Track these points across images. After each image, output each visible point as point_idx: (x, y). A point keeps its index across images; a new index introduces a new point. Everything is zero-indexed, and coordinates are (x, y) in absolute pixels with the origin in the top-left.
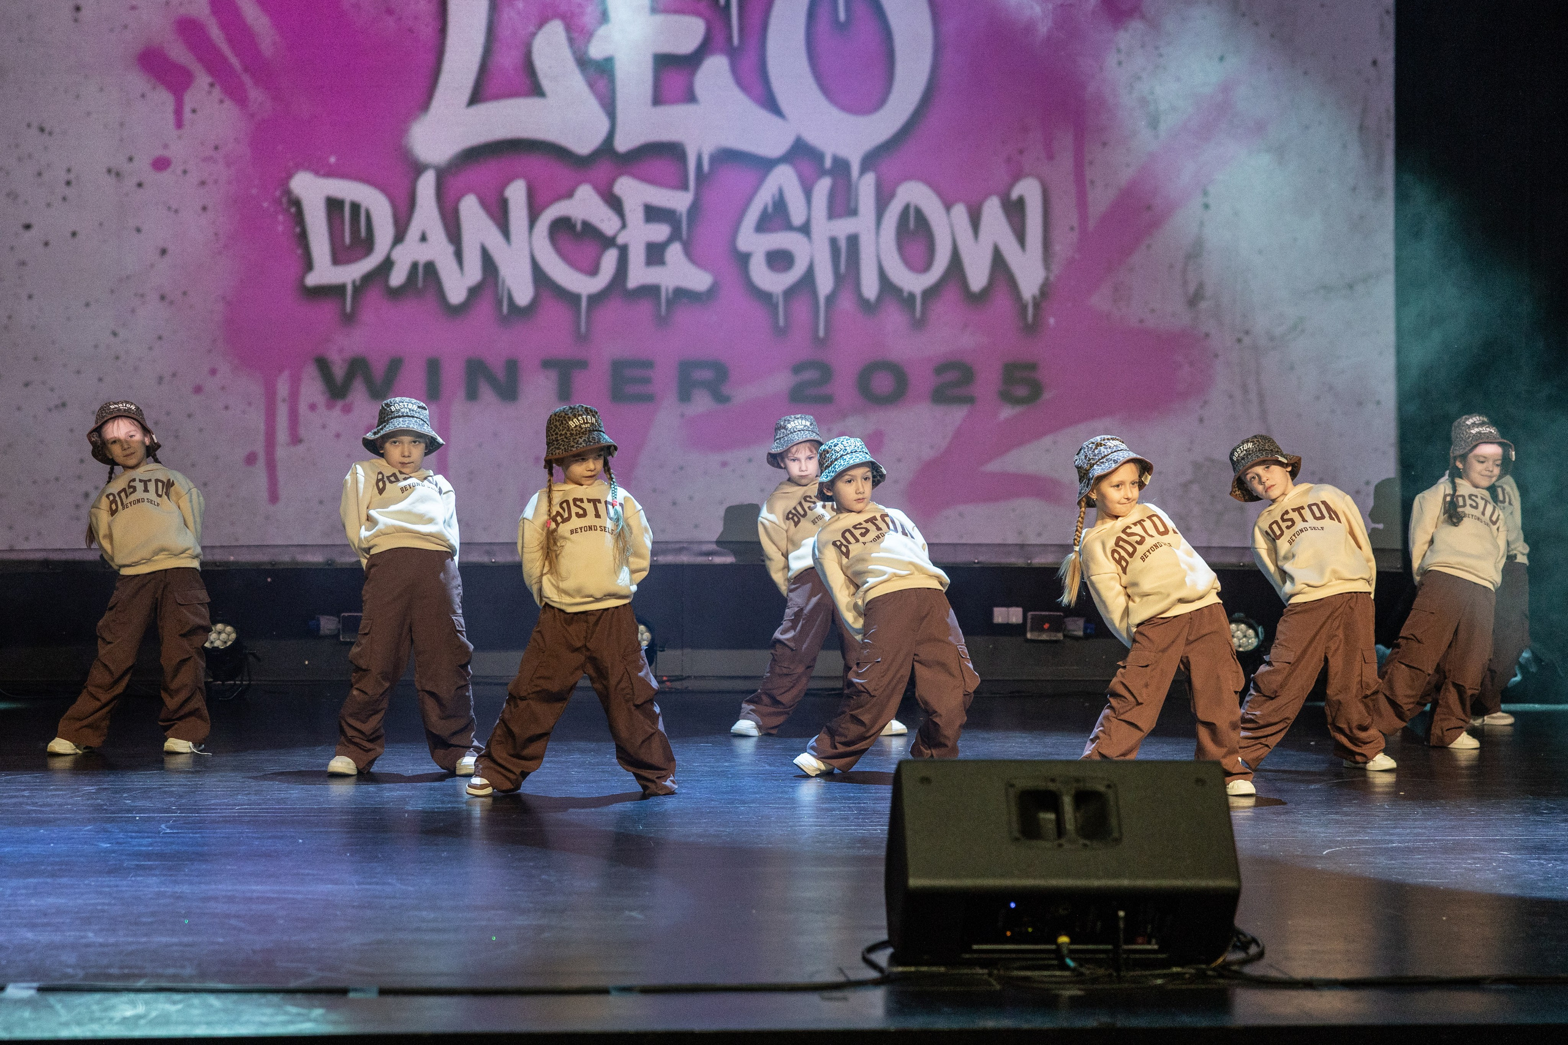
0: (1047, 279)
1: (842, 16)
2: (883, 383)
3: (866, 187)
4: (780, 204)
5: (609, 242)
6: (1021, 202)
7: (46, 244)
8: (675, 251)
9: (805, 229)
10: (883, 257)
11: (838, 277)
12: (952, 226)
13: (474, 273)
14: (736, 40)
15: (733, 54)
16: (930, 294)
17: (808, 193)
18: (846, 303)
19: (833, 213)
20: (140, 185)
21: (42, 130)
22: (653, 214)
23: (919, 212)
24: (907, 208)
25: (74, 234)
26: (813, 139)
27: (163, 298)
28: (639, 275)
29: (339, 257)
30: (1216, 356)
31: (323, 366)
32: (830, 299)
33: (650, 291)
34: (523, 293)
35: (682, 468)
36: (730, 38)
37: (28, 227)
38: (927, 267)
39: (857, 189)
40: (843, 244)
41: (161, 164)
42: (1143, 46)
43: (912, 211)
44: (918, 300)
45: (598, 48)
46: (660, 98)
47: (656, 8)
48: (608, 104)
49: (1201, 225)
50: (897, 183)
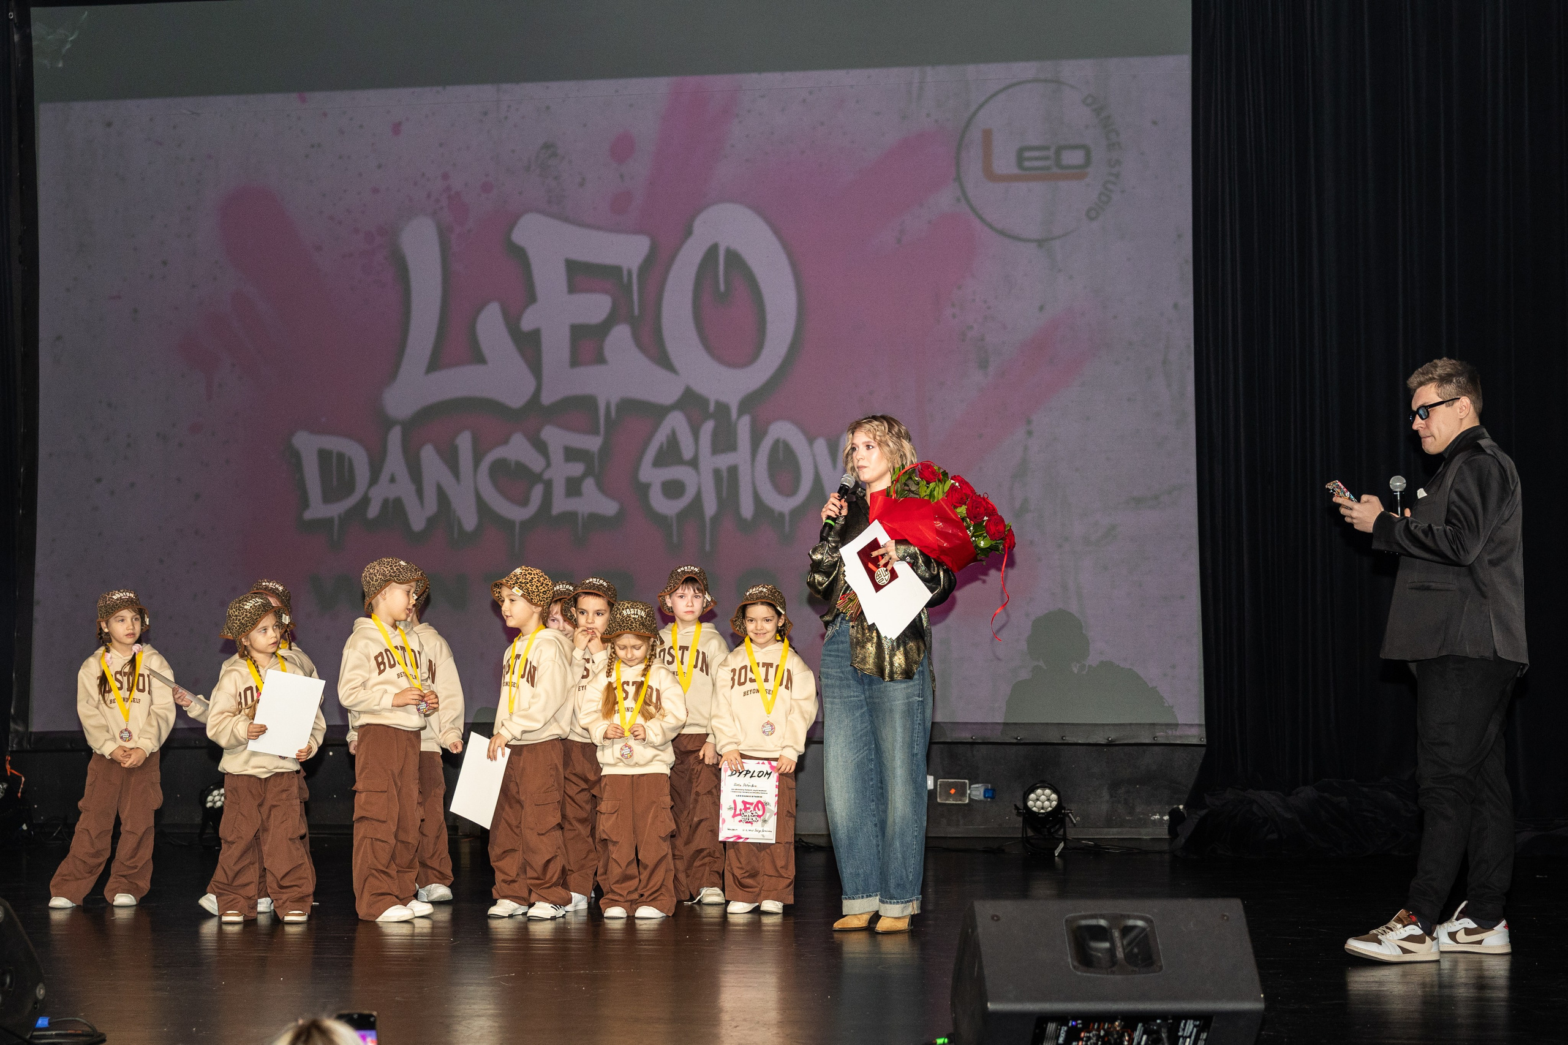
1: (722, 287)
3: (744, 427)
4: (673, 441)
5: (535, 478)
7: (113, 493)
8: (589, 485)
9: (694, 463)
10: (758, 484)
11: (721, 501)
12: (814, 456)
13: (431, 506)
14: (636, 311)
15: (635, 325)
16: (797, 513)
17: (696, 432)
18: (728, 523)
19: (716, 450)
20: (181, 444)
21: (110, 405)
22: (572, 454)
23: (787, 446)
24: (777, 443)
25: (132, 485)
26: (700, 388)
27: (197, 532)
28: (561, 504)
29: (328, 497)
30: (1039, 560)
32: (715, 519)
33: (570, 517)
34: (469, 520)
36: (631, 310)
37: (99, 480)
38: (793, 490)
39: (735, 428)
40: (725, 474)
41: (196, 428)
42: (974, 300)
43: (781, 445)
44: (787, 518)
45: (528, 323)
46: (576, 361)
47: (572, 289)
48: (536, 367)
49: (1026, 448)
50: (768, 423)
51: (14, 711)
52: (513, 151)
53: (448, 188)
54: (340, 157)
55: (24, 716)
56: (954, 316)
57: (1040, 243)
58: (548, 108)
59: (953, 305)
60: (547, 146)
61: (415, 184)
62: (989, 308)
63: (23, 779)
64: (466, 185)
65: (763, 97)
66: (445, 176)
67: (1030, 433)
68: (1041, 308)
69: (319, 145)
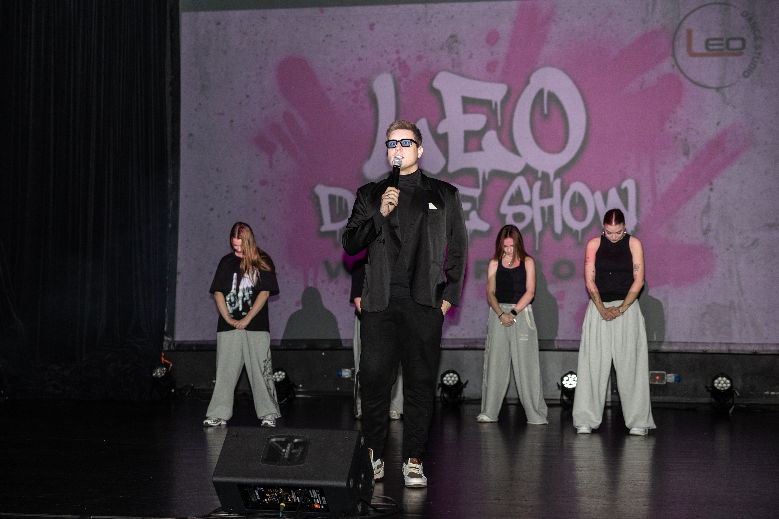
0: (638, 223)
1: (546, 111)
2: (565, 270)
3: (557, 185)
4: (519, 193)
6: (626, 189)
7: (219, 216)
8: (474, 215)
9: (530, 204)
10: (564, 215)
11: (544, 224)
12: (595, 201)
14: (499, 123)
15: (499, 130)
16: (585, 231)
17: (531, 187)
18: (548, 235)
19: (542, 197)
20: (255, 191)
21: (218, 170)
23: (580, 196)
24: (575, 193)
25: (229, 212)
26: (533, 164)
27: (264, 237)
29: (334, 220)
30: (717, 256)
31: (327, 264)
32: (541, 233)
35: (477, 307)
36: (497, 123)
37: (212, 209)
38: (583, 219)
39: (552, 186)
40: (546, 210)
41: (263, 183)
42: (681, 120)
43: (577, 195)
44: (580, 234)
45: (441, 129)
46: (467, 150)
47: (465, 112)
48: (445, 152)
49: (709, 198)
50: (570, 183)
51: (167, 329)
52: (434, 39)
53: (399, 59)
54: (342, 42)
55: (171, 333)
56: (671, 127)
57: (718, 89)
58: (453, 17)
59: (670, 122)
60: (452, 37)
61: (382, 56)
62: (690, 123)
63: (171, 365)
64: (409, 56)
65: (568, 11)
66: (398, 52)
67: (711, 190)
68: (718, 124)
69: (330, 35)
